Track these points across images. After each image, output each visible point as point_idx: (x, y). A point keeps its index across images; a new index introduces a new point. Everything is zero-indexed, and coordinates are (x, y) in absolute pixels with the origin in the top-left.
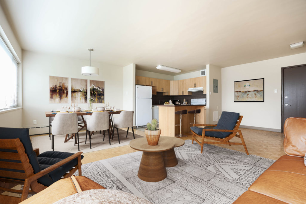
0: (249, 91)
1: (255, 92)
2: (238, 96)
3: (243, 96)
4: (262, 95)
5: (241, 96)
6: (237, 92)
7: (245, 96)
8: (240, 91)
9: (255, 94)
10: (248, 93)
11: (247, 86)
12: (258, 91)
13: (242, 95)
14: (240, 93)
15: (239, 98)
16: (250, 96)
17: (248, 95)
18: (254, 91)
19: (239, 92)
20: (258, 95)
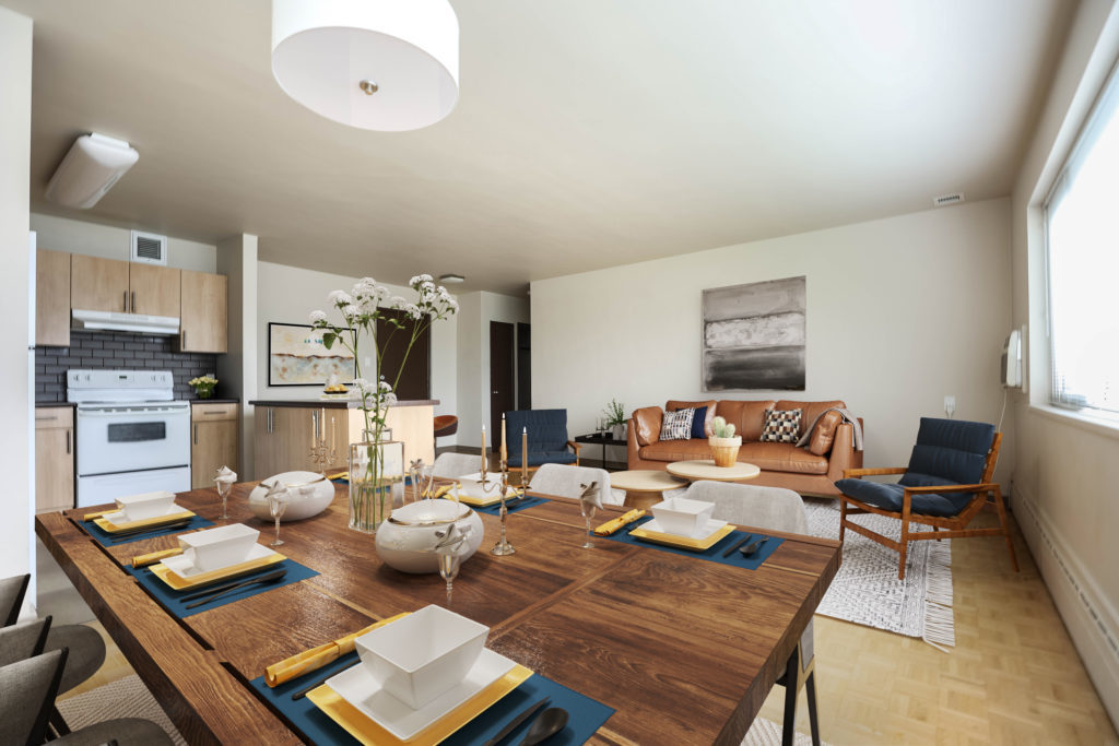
0: (318, 357)
1: (336, 361)
2: (285, 370)
3: (299, 369)
4: (350, 369)
5: (294, 369)
6: (281, 355)
7: (308, 368)
8: (290, 355)
9: (336, 366)
10: (315, 361)
11: (312, 341)
12: (342, 358)
13: (299, 366)
14: (293, 360)
15: (286, 375)
16: (322, 371)
17: (315, 366)
18: (332, 357)
19: (286, 358)
20: (343, 368)
